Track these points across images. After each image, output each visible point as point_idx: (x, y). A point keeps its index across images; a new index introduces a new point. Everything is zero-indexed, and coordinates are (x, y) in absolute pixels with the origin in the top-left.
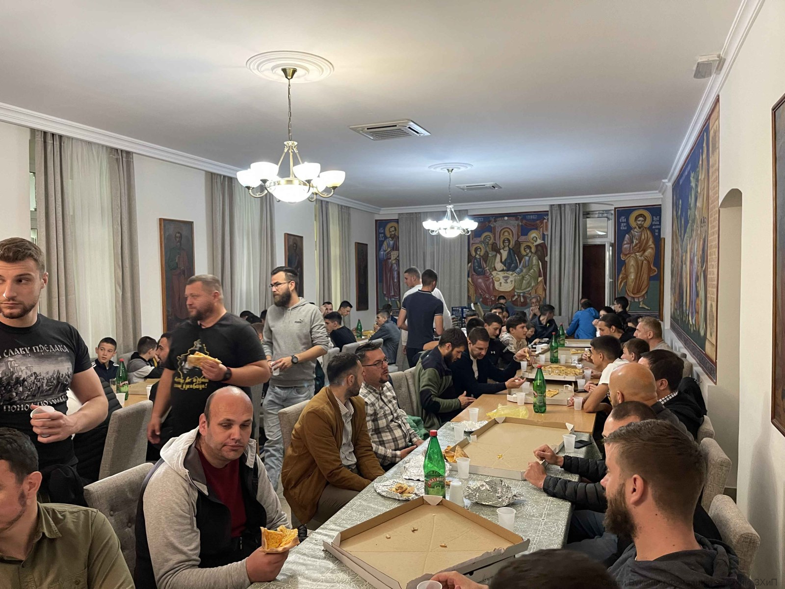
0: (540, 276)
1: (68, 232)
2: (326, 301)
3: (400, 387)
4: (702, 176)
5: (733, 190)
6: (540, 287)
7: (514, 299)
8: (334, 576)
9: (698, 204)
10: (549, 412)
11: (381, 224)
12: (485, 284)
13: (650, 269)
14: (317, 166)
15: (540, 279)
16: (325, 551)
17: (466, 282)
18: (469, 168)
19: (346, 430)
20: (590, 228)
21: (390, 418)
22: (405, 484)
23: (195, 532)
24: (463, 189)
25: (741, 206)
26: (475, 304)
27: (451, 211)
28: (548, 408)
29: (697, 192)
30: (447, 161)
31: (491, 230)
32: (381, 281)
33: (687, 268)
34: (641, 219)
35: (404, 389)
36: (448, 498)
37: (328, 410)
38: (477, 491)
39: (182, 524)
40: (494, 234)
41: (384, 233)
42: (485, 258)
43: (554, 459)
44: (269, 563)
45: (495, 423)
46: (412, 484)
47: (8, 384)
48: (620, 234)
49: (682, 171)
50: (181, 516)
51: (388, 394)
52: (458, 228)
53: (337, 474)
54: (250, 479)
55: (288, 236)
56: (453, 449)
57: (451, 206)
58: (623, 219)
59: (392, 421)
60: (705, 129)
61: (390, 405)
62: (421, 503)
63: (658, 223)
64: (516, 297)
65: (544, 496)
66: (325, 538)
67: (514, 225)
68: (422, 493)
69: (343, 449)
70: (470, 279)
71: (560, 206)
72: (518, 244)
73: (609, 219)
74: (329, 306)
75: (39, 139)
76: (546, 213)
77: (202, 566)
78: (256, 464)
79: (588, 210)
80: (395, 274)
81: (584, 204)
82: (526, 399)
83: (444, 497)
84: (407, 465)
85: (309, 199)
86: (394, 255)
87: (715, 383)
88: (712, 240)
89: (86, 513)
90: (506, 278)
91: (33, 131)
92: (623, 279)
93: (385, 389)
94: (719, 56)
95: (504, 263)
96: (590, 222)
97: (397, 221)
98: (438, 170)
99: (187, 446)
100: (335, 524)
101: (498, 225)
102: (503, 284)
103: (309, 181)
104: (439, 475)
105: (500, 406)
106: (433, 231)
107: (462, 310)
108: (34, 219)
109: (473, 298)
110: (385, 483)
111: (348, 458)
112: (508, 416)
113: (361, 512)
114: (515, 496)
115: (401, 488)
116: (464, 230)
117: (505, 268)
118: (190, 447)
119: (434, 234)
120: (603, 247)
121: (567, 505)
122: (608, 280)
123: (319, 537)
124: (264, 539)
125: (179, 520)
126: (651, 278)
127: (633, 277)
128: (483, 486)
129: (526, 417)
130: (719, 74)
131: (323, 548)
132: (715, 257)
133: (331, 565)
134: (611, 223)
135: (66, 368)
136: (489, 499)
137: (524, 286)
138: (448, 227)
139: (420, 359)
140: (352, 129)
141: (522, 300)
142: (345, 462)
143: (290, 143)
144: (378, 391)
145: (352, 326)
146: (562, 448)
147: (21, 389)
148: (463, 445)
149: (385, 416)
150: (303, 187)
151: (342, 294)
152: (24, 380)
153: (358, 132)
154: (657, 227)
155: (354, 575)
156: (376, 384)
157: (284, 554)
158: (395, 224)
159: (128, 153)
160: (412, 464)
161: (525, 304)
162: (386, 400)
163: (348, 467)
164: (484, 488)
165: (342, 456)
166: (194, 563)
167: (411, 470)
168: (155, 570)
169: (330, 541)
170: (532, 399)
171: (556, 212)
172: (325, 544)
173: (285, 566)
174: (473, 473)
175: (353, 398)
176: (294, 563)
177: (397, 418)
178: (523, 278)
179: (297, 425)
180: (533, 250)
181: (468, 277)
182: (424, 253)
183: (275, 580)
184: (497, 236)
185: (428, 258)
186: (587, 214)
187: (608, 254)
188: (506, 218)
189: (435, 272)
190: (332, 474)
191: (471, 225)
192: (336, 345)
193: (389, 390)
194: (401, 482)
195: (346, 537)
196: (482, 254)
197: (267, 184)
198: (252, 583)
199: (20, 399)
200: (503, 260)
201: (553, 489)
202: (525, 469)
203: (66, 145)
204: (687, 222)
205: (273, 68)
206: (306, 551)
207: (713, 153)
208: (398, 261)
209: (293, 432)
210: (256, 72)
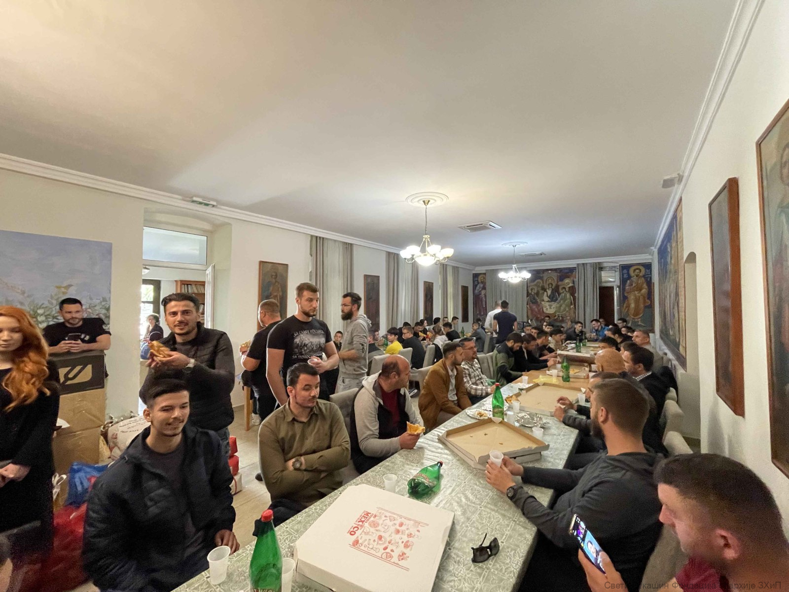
0: (571, 304)
1: (324, 281)
2: (445, 316)
3: (483, 363)
4: (674, 245)
5: (691, 252)
6: (572, 312)
7: (556, 318)
8: (442, 451)
9: (673, 262)
10: (572, 382)
11: (476, 276)
12: (538, 309)
13: (645, 302)
14: (439, 247)
15: (572, 306)
16: (438, 439)
17: (526, 309)
18: (525, 244)
19: (452, 383)
20: (604, 277)
21: (477, 378)
22: (483, 412)
23: (376, 421)
24: (523, 256)
25: (695, 262)
26: (531, 320)
27: (515, 268)
28: (571, 380)
29: (671, 254)
30: (512, 241)
31: (541, 278)
32: (476, 307)
33: (668, 301)
34: (637, 271)
35: (486, 365)
36: (506, 420)
37: (443, 372)
38: (523, 419)
39: (371, 417)
40: (543, 280)
41: (478, 280)
42: (537, 294)
43: (571, 406)
44: (410, 440)
45: (537, 385)
46: (486, 412)
47: (301, 346)
48: (623, 281)
49: (663, 242)
50: (371, 413)
51: (476, 365)
52: (519, 277)
53: (447, 404)
54: (402, 400)
55: (425, 283)
56: (511, 397)
57: (515, 265)
58: (625, 271)
59: (478, 380)
60: (675, 217)
61: (477, 372)
62: (490, 421)
63: (649, 273)
64: (557, 317)
65: (563, 425)
66: (439, 433)
67: (555, 275)
68: (491, 416)
69: (450, 392)
70: (528, 306)
71: (583, 264)
72: (557, 287)
73: (616, 271)
74: (446, 319)
75: (314, 240)
76: (574, 269)
77: (380, 438)
78: (405, 393)
79: (602, 266)
80: (484, 303)
81: (599, 263)
82: (558, 373)
83: (503, 419)
84: (484, 403)
85: (436, 264)
86: (483, 292)
87: (686, 371)
88: (681, 283)
89: (330, 404)
90: (550, 306)
91: (312, 236)
92: (627, 307)
93: (474, 363)
94: (679, 174)
95: (549, 297)
96: (603, 274)
97: (485, 274)
98: (507, 246)
99: (374, 381)
100: (445, 427)
101: (545, 276)
102: (549, 309)
103: (434, 255)
104: (501, 408)
105: (541, 376)
106: (504, 279)
107: (523, 324)
108: (311, 276)
109: (530, 317)
110: (472, 411)
111: (452, 397)
112: (545, 382)
113: (458, 423)
114: (545, 423)
115: (480, 413)
116: (523, 279)
117: (550, 300)
118: (375, 381)
119: (505, 280)
120: (612, 288)
121: (576, 432)
122: (616, 308)
123: (436, 433)
124: (408, 427)
125: (370, 414)
126: (646, 307)
127: (633, 306)
128: (525, 415)
129: (557, 383)
130: (680, 184)
131: (437, 438)
132: (683, 293)
133: (441, 446)
134: (617, 274)
135: (323, 340)
136: (529, 423)
137: (561, 311)
138: (513, 276)
139: (495, 349)
140: (459, 227)
141: (561, 318)
142: (450, 399)
143: (426, 236)
144: (470, 363)
145: (459, 331)
146: (578, 401)
147: (306, 348)
148: (518, 395)
149: (475, 377)
150: (432, 257)
151: (454, 314)
152: (307, 345)
153: (462, 228)
154: (649, 276)
155: (452, 452)
156: (470, 360)
157: (418, 436)
158: (484, 276)
159: (351, 245)
160: (487, 402)
161: (562, 321)
162: (475, 369)
163: (453, 401)
164: (526, 417)
165: (449, 396)
166: (376, 436)
167: (487, 405)
168: (359, 438)
169: (441, 435)
170: (561, 374)
171: (581, 268)
172: (438, 435)
173: (417, 443)
174: (522, 410)
175: (458, 367)
176: (423, 442)
177: (481, 379)
178: (561, 306)
179: (427, 377)
180: (567, 290)
181: (527, 304)
182: (500, 292)
183: (413, 449)
184: (545, 282)
185: (503, 294)
186: (601, 269)
187: (616, 292)
188: (550, 272)
189: (507, 301)
190: (444, 404)
191: (527, 275)
192: (449, 340)
193: (476, 363)
194: (481, 411)
195: (449, 433)
196: (535, 292)
197: (414, 257)
198: (402, 449)
199: (305, 353)
200: (549, 295)
201: (568, 422)
202: (553, 410)
203: (325, 242)
204: (666, 272)
205: (418, 201)
206: (429, 438)
207: (680, 230)
208: (485, 296)
209: (425, 381)
210: (410, 203)
